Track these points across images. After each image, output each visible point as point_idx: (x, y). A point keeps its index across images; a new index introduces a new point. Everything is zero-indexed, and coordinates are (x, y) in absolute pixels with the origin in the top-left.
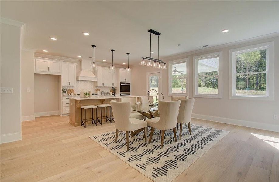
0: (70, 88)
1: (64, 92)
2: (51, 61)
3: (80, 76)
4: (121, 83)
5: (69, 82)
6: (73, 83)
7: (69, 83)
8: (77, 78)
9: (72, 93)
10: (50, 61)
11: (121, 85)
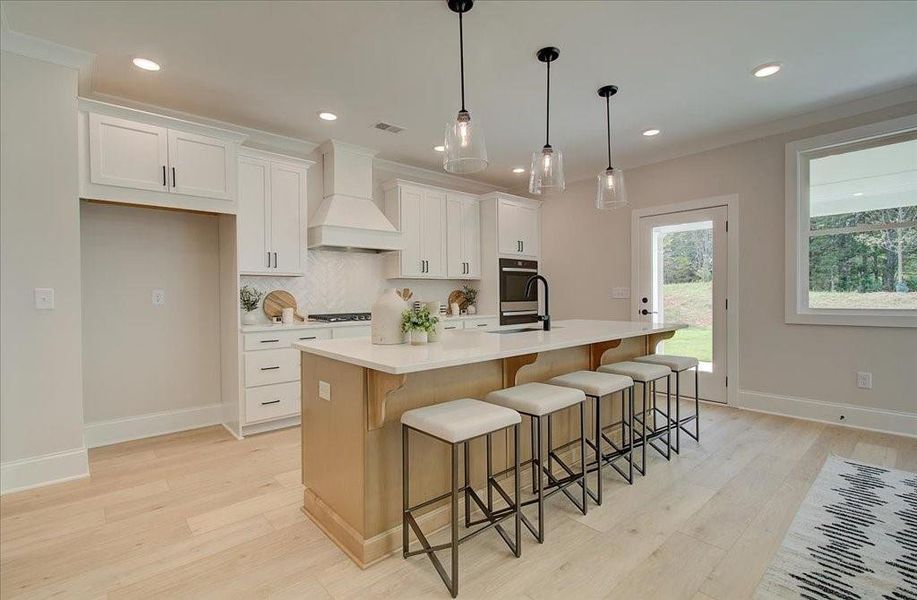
0: (277, 286)
1: (249, 305)
2: (182, 135)
3: (326, 223)
4: (503, 262)
5: (272, 256)
6: (294, 258)
7: (272, 259)
8: (312, 233)
9: (288, 313)
10: (174, 133)
11: (504, 269)
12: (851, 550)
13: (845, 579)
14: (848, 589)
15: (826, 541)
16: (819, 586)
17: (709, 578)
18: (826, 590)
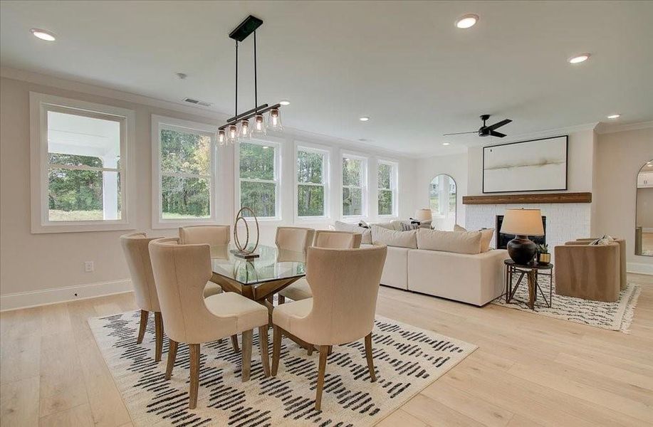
12: (145, 358)
13: (155, 371)
14: (159, 374)
15: (132, 361)
16: (149, 382)
17: (95, 423)
18: (154, 381)
